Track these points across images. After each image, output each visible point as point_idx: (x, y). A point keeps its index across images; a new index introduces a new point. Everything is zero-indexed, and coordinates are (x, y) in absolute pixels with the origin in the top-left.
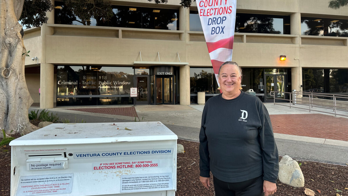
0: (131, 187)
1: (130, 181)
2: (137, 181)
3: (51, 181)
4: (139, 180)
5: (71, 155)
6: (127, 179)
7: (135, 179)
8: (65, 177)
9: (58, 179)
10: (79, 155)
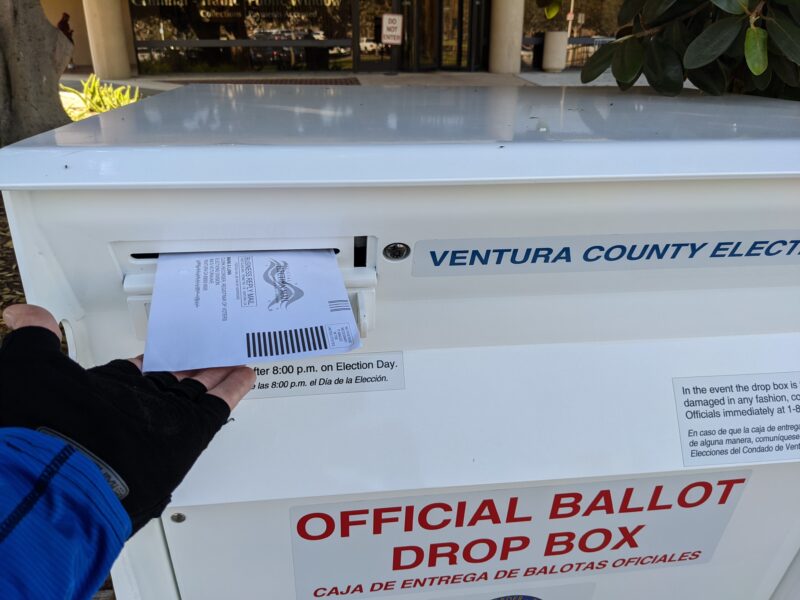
5: (398, 252)
10: (449, 257)
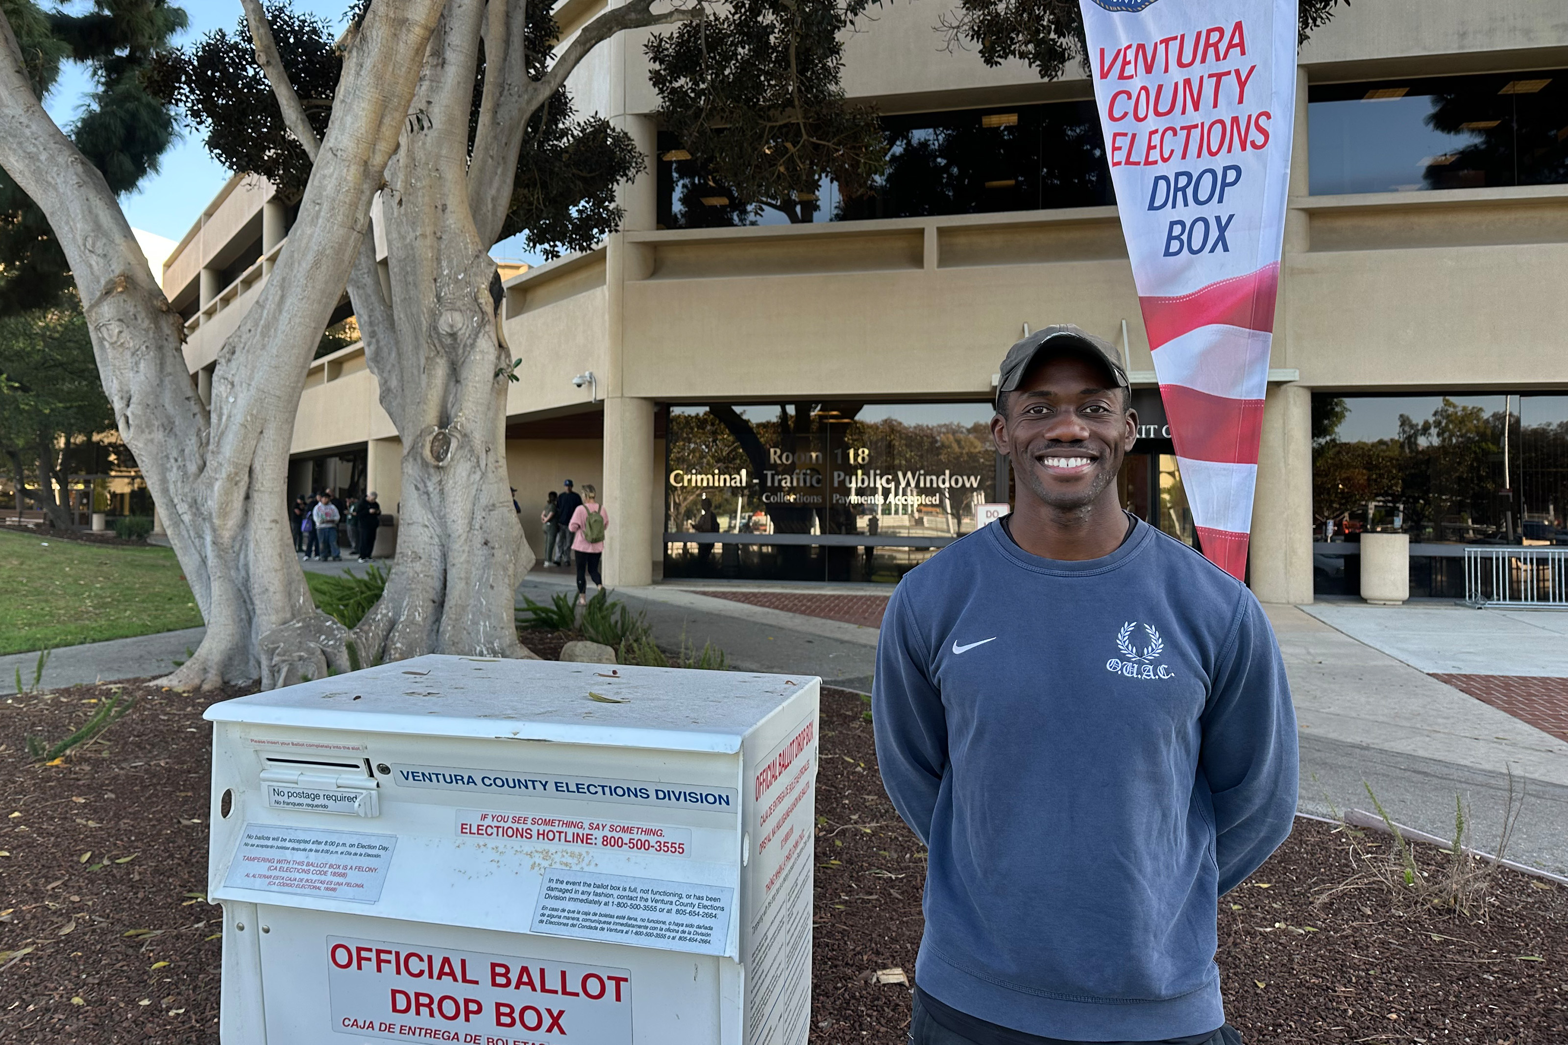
0: (571, 915)
1: (573, 895)
2: (596, 898)
3: (327, 851)
4: (606, 896)
5: (385, 770)
6: (564, 886)
7: (591, 890)
8: (370, 847)
9: (348, 849)
10: (410, 775)
